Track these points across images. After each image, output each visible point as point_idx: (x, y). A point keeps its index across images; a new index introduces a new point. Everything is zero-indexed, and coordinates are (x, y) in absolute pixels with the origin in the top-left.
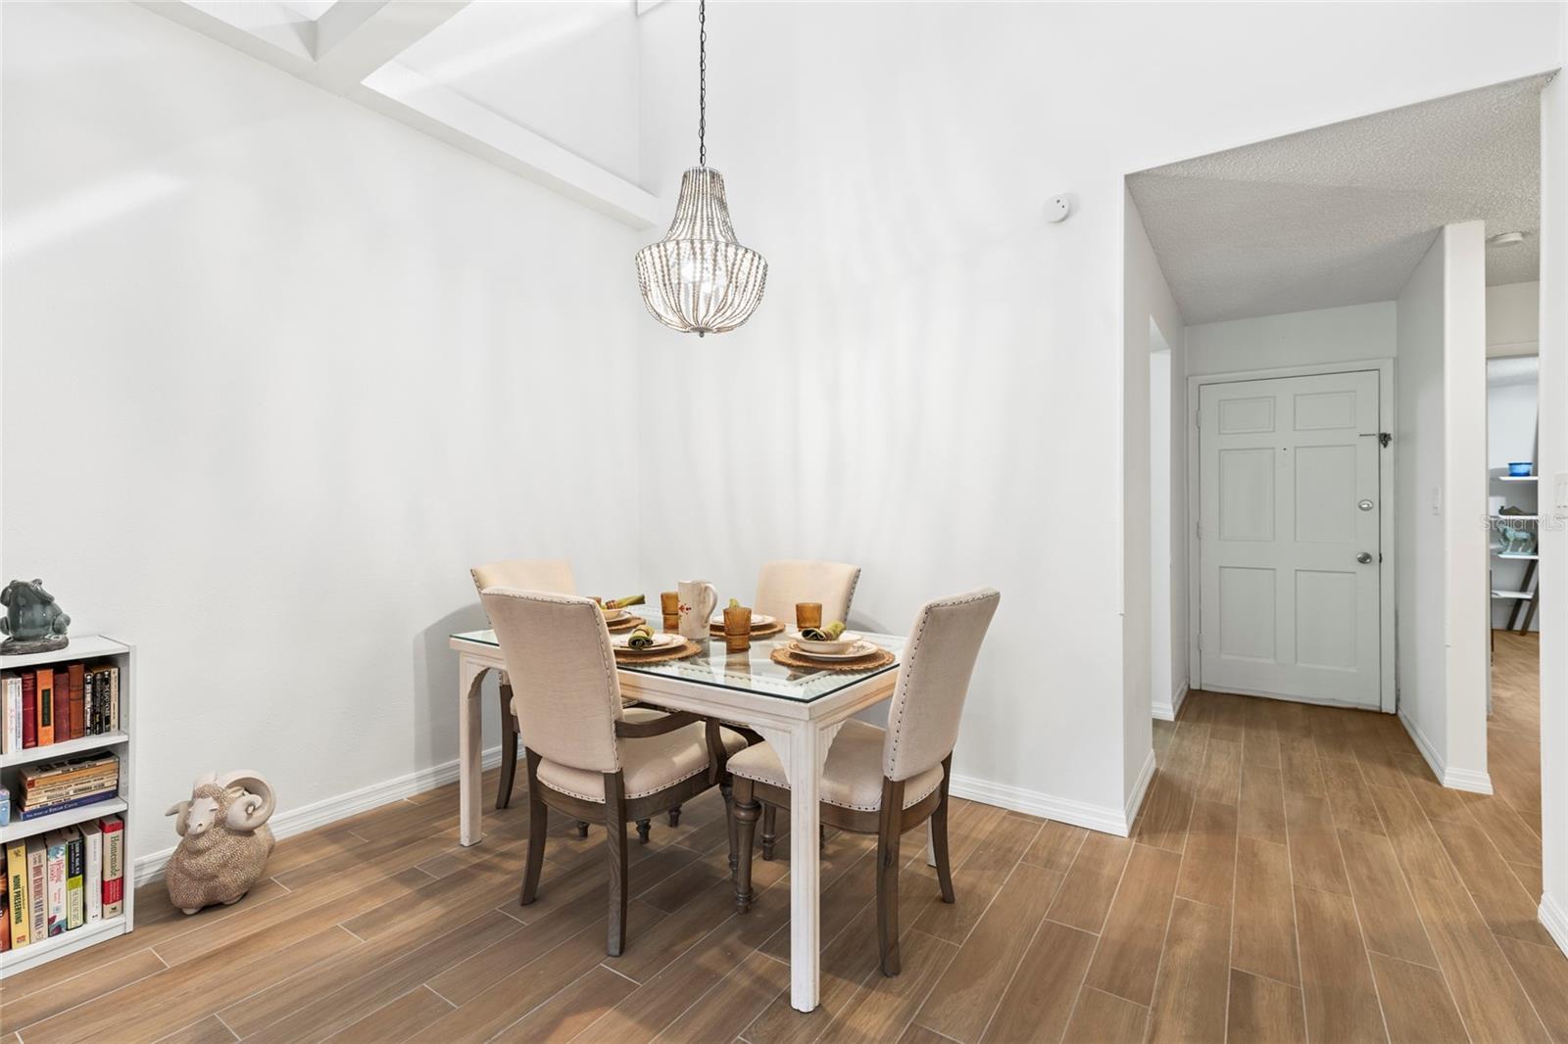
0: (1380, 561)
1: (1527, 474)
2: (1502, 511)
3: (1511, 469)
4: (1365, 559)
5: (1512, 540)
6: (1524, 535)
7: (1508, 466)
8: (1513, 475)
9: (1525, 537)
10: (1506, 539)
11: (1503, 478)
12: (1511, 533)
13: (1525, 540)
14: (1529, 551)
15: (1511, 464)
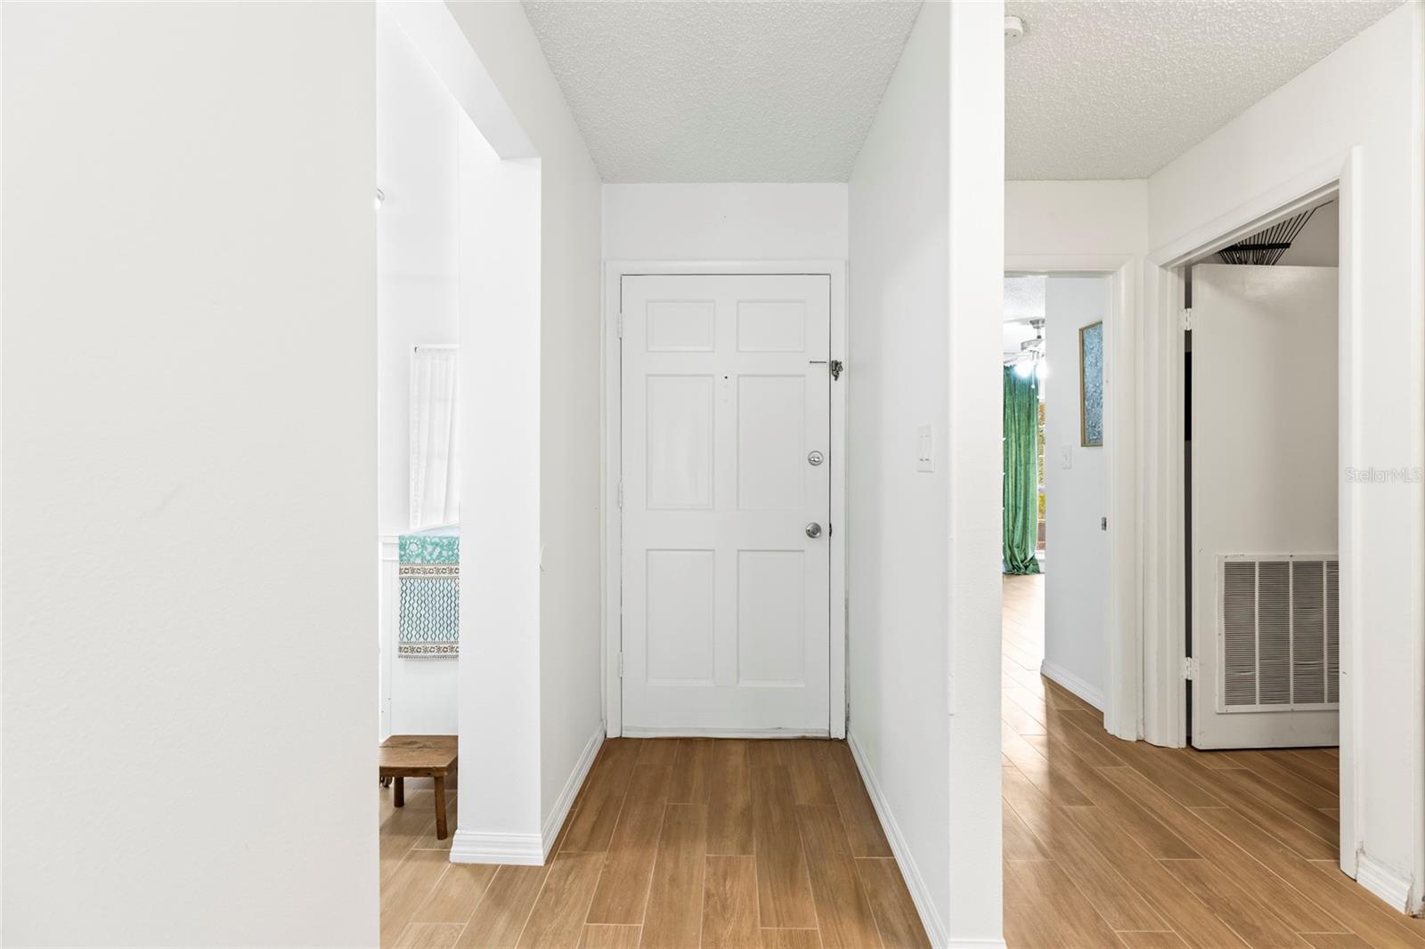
0: (830, 535)
4: (814, 532)
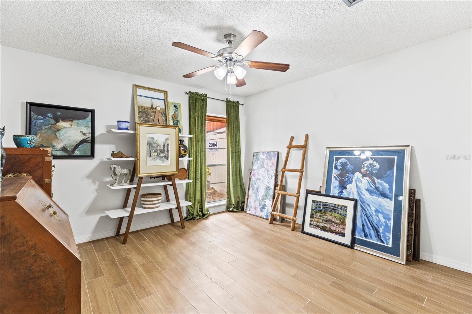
1: (127, 129)
2: (114, 155)
3: (118, 125)
5: (118, 175)
6: (125, 171)
7: (116, 124)
8: (119, 129)
9: (126, 172)
10: (115, 174)
11: (114, 130)
12: (118, 170)
13: (126, 174)
14: (128, 182)
15: (118, 122)
